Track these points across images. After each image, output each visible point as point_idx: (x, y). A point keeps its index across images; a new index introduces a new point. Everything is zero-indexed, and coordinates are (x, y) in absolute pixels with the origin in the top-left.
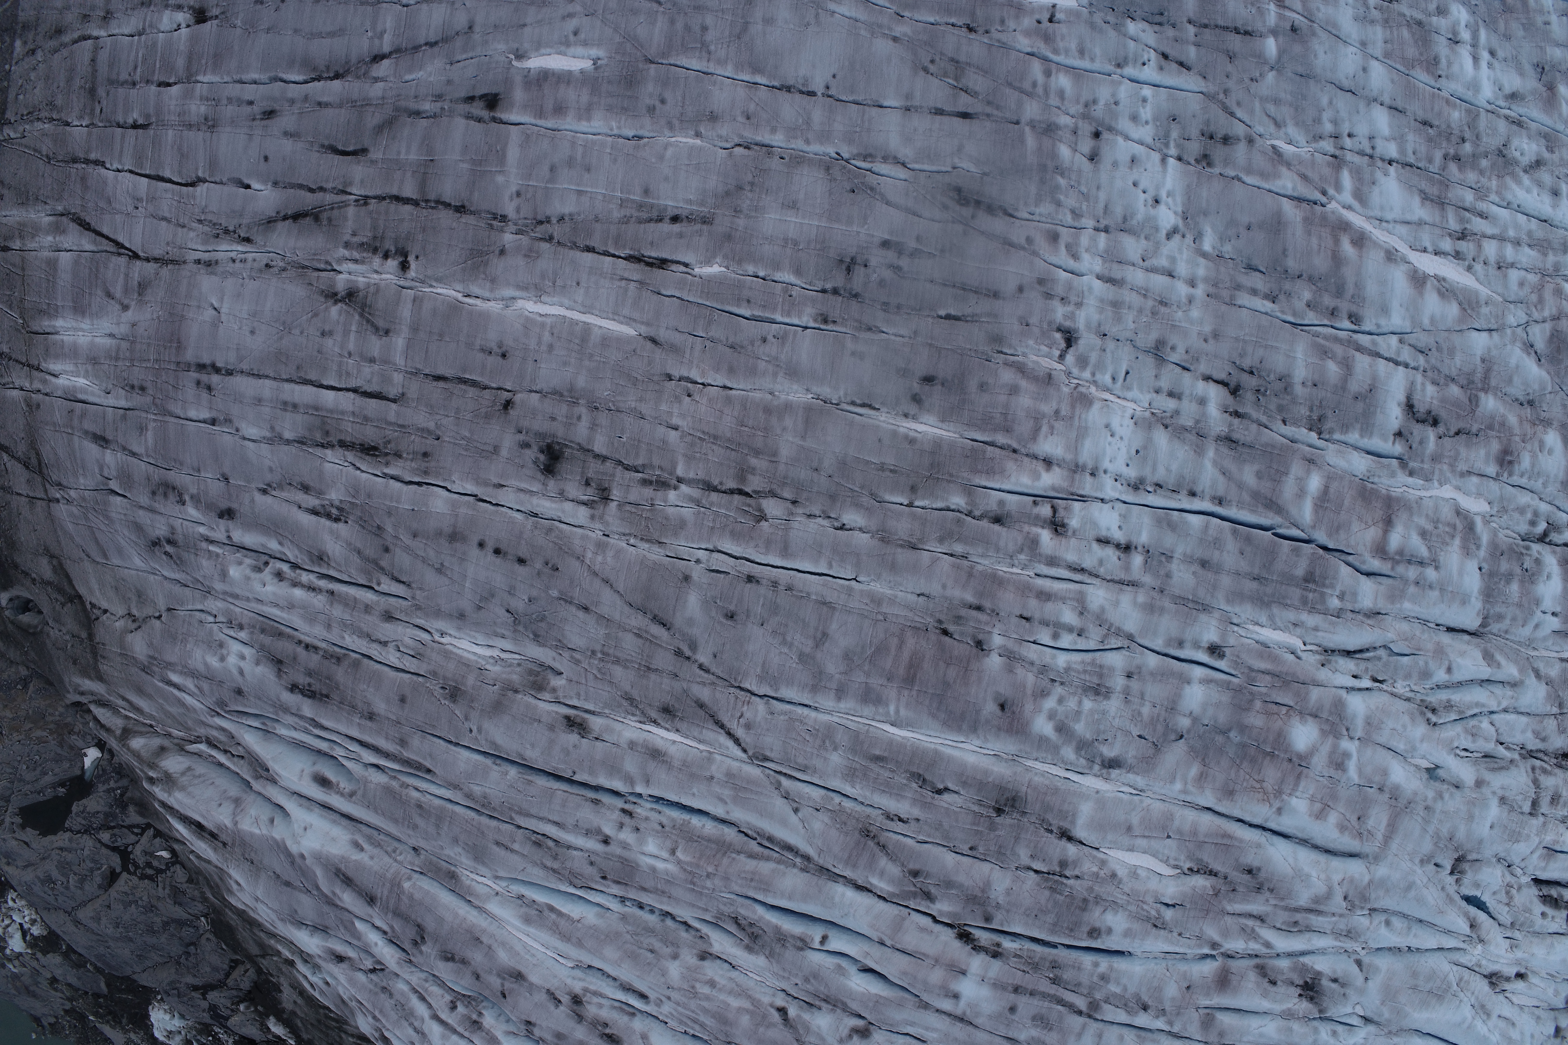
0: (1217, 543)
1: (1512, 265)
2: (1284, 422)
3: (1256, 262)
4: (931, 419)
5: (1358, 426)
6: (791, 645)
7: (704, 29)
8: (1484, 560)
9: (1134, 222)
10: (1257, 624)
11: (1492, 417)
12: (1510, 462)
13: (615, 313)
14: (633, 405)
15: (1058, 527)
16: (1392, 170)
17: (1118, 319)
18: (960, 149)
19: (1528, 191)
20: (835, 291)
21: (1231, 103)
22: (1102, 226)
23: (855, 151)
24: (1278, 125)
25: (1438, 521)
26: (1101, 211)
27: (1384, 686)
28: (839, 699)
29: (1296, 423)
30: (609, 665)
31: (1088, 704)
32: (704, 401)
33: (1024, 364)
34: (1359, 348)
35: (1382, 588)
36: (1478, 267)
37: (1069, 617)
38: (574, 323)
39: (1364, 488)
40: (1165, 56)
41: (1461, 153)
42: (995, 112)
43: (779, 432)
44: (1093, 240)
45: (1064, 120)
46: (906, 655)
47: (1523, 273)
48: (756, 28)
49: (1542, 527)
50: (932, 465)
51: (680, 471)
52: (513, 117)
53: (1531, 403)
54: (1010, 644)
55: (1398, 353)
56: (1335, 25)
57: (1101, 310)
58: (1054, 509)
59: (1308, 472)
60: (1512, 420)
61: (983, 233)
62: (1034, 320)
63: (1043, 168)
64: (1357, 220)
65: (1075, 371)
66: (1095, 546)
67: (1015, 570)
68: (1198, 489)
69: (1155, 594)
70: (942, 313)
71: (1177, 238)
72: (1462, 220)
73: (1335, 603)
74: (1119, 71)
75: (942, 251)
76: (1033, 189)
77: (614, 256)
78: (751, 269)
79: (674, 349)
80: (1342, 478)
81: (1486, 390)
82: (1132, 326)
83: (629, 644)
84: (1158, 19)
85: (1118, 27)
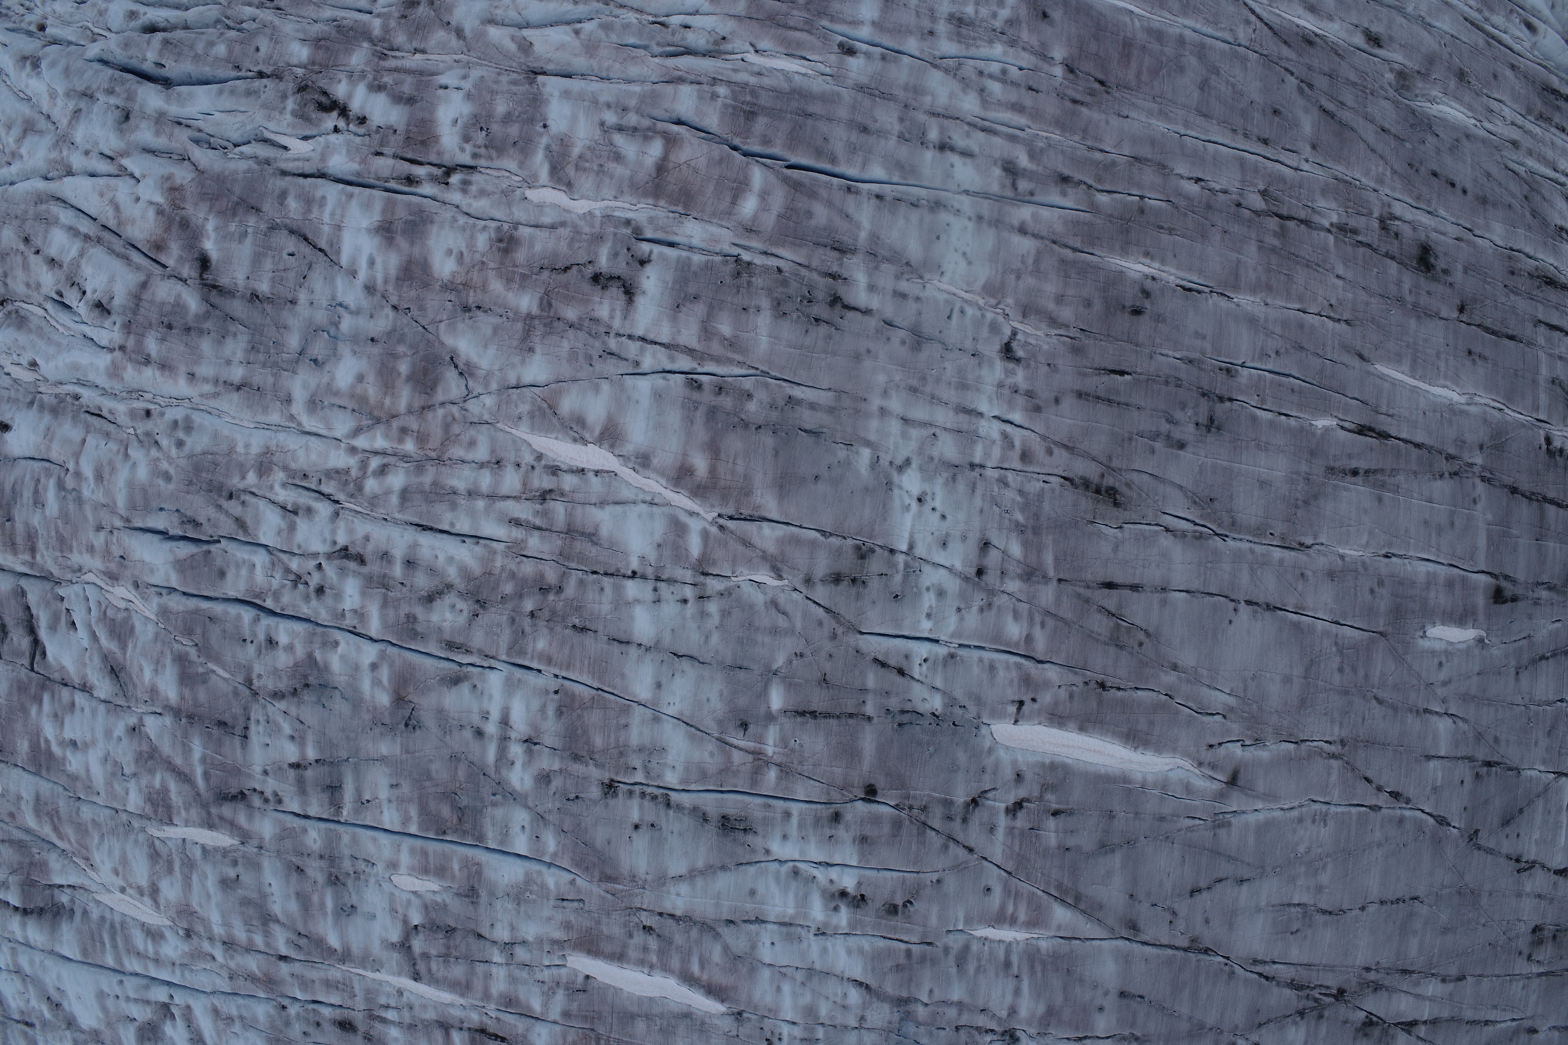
0: (853, 149)
1: (482, 465)
2: (779, 270)
3: (809, 440)
4: (1132, 274)
5: (694, 268)
6: (1227, 82)
7: (1341, 670)
8: (541, 135)
9: (945, 475)
10: (804, 75)
11: (522, 287)
12: (500, 240)
13: (1393, 384)
14: (1372, 300)
15: (1011, 170)
16: (635, 564)
17: (961, 372)
18: (1116, 549)
19: (451, 560)
20: (1221, 399)
21: (829, 623)
22: (977, 470)
23: (1210, 542)
24: (774, 604)
25: (598, 174)
26: (978, 485)
27: (651, 19)
28: (1181, 36)
29: (766, 269)
30: (1360, 82)
31: (970, 10)
32: (1320, 299)
33: (1049, 326)
34: (690, 352)
35: (666, 105)
36: (528, 458)
37: (995, 88)
38: (1422, 378)
39: (686, 206)
40: (901, 672)
41: (538, 597)
42: (1082, 591)
43: (1259, 267)
44: (987, 455)
45: (1013, 585)
46: (1134, 65)
47: (469, 457)
48: (1298, 671)
49: (455, 179)
50: (1128, 232)
51: (1331, 239)
52: (1483, 578)
53: (466, 309)
54: (1045, 67)
55: (642, 350)
56: (692, 737)
57: (979, 379)
58: (1014, 186)
59: (755, 218)
60: (496, 286)
61: (1094, 459)
62: (1044, 369)
63: (1036, 531)
64: (682, 500)
65: (1001, 319)
66: (976, 149)
67: (1045, 134)
68: (874, 201)
69: (914, 104)
70: (1127, 377)
71: (899, 461)
72: (545, 514)
73: (722, 90)
74: (953, 650)
75: (1130, 439)
76: (1046, 506)
77: (1399, 439)
78: (1292, 422)
79: (1347, 348)
80: (713, 214)
81: (530, 317)
82: (948, 365)
83: (1348, 98)
84: (905, 718)
85: (951, 702)
